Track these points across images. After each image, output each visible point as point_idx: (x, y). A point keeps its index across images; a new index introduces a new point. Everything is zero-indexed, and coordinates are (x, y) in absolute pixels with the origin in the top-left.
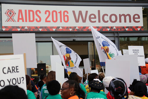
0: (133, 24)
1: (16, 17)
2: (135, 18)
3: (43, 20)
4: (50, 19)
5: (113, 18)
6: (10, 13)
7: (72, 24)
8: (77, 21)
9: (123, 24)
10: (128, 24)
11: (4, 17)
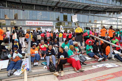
0: (51, 25)
1: (28, 23)
2: (51, 24)
3: (33, 24)
4: (35, 23)
5: (47, 24)
6: (27, 22)
7: (39, 24)
8: (40, 24)
9: (49, 25)
10: (50, 25)
11: (26, 23)
